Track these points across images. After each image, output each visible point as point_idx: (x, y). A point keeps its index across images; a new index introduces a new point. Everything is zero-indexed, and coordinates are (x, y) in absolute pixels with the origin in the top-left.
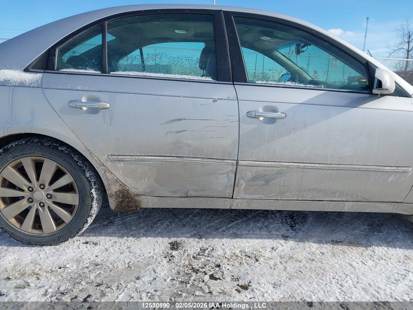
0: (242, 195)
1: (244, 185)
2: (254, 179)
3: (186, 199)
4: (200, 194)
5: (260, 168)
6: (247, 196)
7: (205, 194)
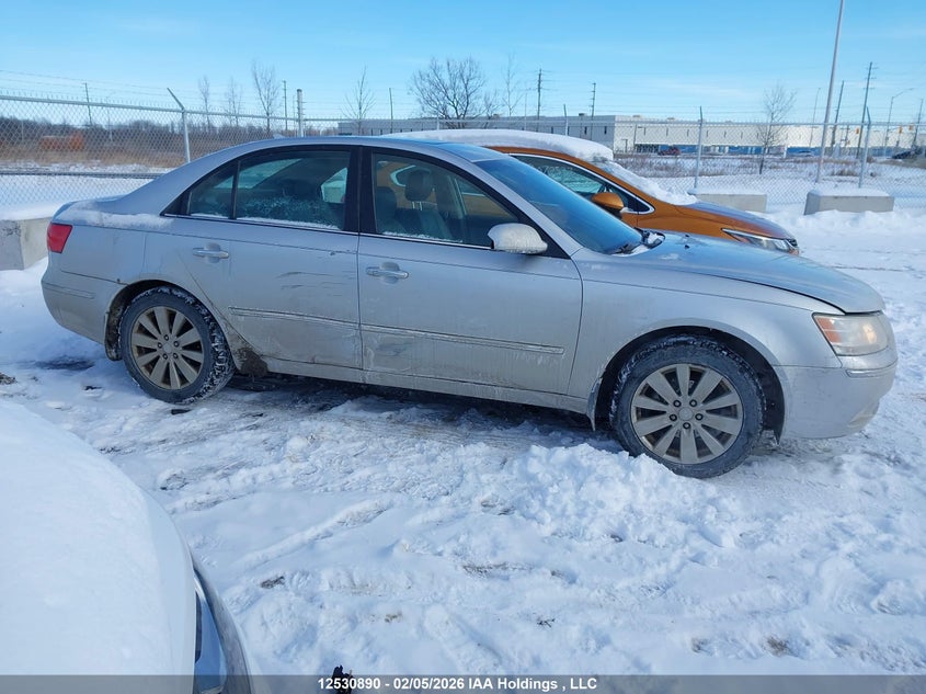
0: (372, 367)
1: (373, 355)
2: (382, 347)
3: (312, 366)
4: (327, 360)
5: (386, 335)
6: (379, 369)
7: (334, 361)
